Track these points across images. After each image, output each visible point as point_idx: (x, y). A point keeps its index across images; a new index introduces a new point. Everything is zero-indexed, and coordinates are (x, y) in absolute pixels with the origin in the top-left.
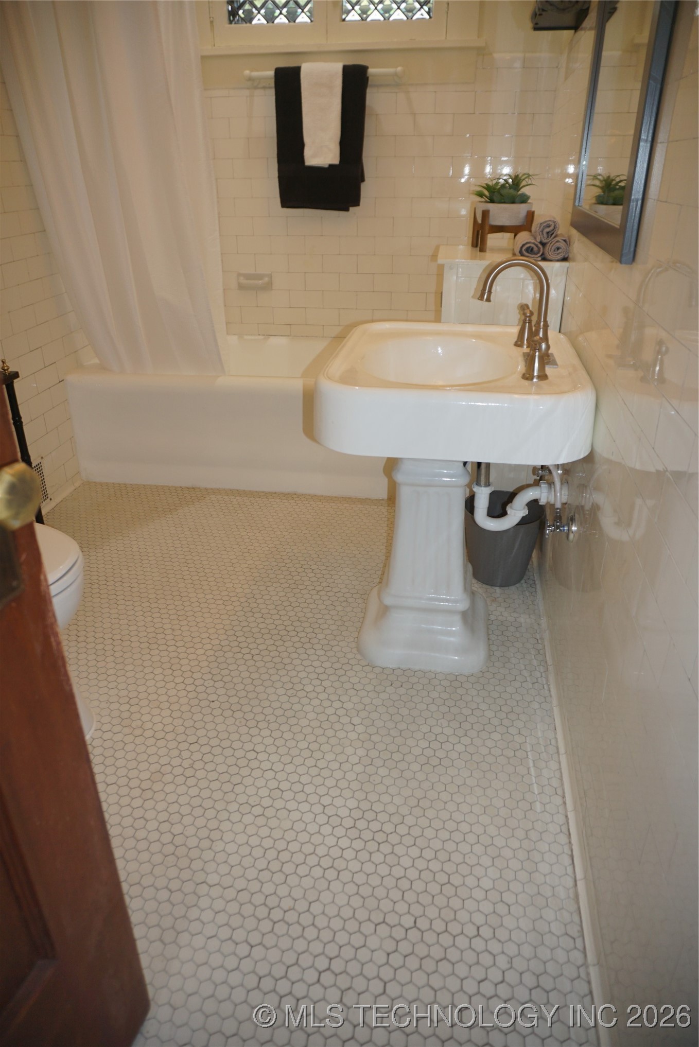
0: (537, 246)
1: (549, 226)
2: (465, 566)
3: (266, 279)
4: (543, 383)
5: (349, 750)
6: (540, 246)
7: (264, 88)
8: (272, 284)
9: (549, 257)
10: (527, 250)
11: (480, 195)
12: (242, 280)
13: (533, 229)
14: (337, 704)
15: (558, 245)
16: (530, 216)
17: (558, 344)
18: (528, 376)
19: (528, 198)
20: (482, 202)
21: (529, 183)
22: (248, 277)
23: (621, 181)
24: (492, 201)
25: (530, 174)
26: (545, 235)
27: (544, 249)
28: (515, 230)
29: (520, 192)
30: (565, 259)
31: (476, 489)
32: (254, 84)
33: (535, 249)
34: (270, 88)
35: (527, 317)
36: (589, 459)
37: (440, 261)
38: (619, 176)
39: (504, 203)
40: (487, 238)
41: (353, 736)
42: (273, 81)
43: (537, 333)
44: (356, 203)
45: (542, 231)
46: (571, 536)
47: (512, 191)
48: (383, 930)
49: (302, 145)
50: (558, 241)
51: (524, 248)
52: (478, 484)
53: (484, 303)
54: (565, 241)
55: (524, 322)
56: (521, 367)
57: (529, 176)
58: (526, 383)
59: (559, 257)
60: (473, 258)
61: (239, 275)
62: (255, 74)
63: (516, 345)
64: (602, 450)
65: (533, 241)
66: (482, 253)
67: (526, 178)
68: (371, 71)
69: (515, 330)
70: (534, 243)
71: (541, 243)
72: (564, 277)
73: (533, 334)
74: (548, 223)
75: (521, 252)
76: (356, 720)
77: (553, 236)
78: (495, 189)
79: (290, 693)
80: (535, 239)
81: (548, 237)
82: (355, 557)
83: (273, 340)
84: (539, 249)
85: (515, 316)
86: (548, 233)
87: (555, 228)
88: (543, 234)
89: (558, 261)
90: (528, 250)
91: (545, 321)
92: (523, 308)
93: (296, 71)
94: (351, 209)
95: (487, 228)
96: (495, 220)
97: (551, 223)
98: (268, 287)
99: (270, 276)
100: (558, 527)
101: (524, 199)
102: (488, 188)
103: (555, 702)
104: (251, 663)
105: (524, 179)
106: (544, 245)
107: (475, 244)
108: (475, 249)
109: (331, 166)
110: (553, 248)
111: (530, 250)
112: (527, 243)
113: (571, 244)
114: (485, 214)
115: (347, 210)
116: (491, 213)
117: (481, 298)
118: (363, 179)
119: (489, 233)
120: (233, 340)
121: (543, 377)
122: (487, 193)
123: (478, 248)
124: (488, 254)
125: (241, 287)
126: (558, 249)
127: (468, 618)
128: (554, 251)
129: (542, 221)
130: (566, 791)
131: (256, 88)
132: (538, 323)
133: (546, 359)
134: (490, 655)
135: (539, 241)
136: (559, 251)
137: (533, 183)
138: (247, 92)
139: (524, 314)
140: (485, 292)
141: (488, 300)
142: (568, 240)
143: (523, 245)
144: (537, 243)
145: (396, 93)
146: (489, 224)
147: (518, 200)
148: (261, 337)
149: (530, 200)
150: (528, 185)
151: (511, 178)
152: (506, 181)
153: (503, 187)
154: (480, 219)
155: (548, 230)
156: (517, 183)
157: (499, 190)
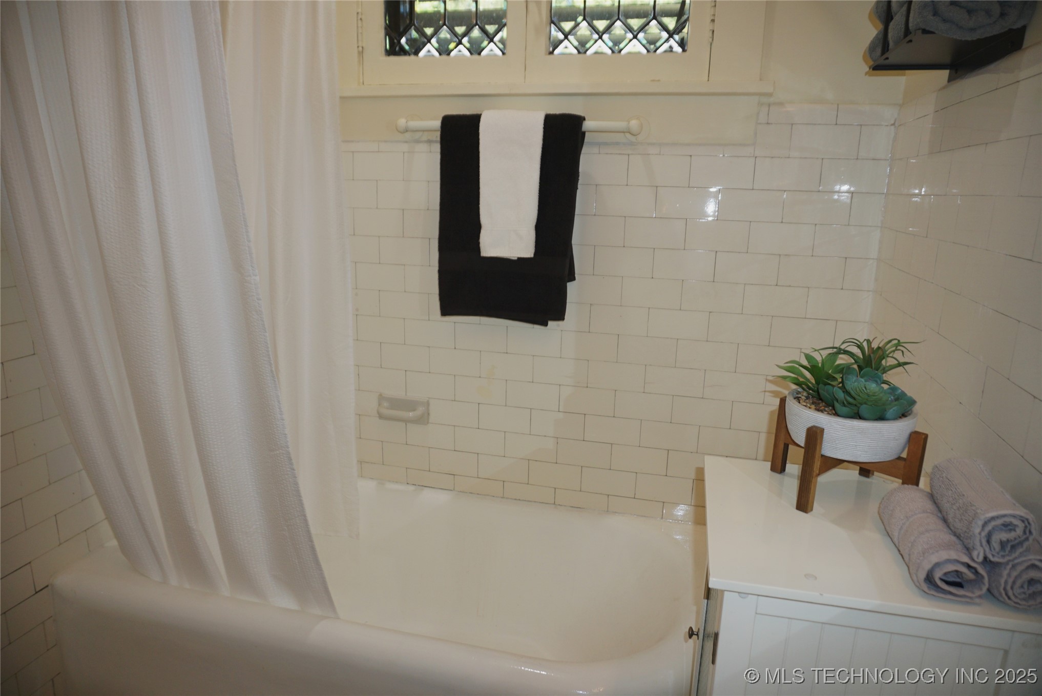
0: (973, 570)
1: (1008, 527)
3: (420, 410)
6: (981, 570)
7: (428, 142)
8: (429, 414)
9: (1006, 601)
10: (946, 578)
12: (386, 409)
15: (1031, 573)
16: (918, 442)
19: (913, 402)
20: (798, 398)
21: (902, 360)
22: (396, 403)
25: (902, 339)
26: (996, 546)
27: (992, 579)
29: (886, 385)
32: (413, 137)
33: (969, 576)
34: (436, 142)
39: (858, 416)
40: (816, 479)
42: (439, 134)
44: (559, 315)
45: (988, 536)
47: (870, 382)
49: (476, 227)
50: (1031, 566)
51: (938, 574)
61: (381, 398)
62: (414, 124)
65: (966, 559)
67: (890, 347)
68: (587, 125)
70: (964, 564)
71: (985, 562)
74: (1007, 519)
75: (929, 580)
78: (828, 373)
80: (968, 550)
81: (1004, 551)
83: (427, 494)
84: (979, 577)
86: (1003, 543)
87: (1025, 532)
88: (989, 542)
89: (1028, 610)
93: (473, 122)
94: (550, 323)
95: (817, 461)
97: (1014, 522)
98: (423, 420)
99: (428, 404)
101: (905, 410)
102: (813, 368)
105: (888, 352)
106: (991, 565)
107: (778, 466)
108: (777, 477)
109: (520, 260)
110: (1020, 580)
111: (955, 578)
112: (947, 562)
114: (814, 435)
115: (544, 324)
116: (827, 436)
118: (571, 278)
119: (822, 470)
120: (366, 487)
122: (811, 379)
125: (382, 417)
126: (1032, 582)
128: (1022, 586)
129: (990, 514)
131: (417, 142)
135: (980, 558)
136: (1033, 589)
138: (405, 147)
143: (938, 565)
144: (972, 563)
145: (628, 155)
146: (822, 456)
147: (890, 413)
148: (412, 488)
149: (916, 408)
150: (900, 365)
151: (860, 347)
152: (850, 355)
153: (846, 369)
154: (797, 436)
155: (1005, 536)
156: (872, 358)
157: (840, 380)
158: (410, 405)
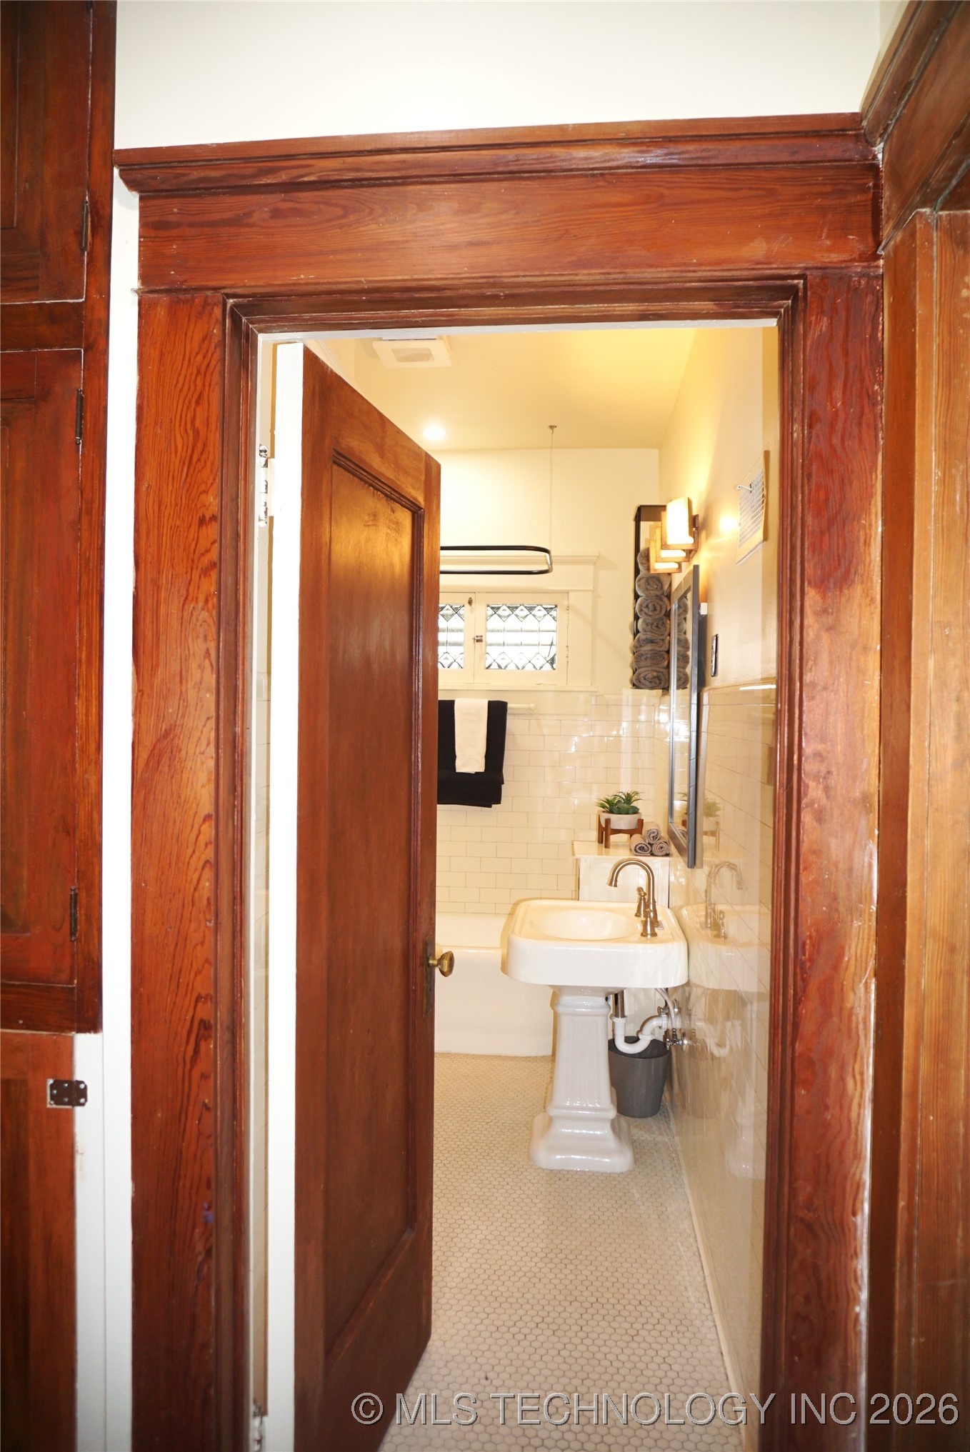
0: (646, 845)
1: (654, 831)
2: (611, 1092)
4: (654, 938)
5: (535, 1218)
6: (648, 846)
9: (655, 854)
10: (640, 848)
11: (603, 807)
13: (643, 832)
14: (519, 1192)
15: (661, 845)
16: (641, 822)
17: (664, 915)
18: (644, 934)
19: (638, 809)
20: (604, 812)
21: (638, 797)
24: (611, 812)
25: (639, 791)
26: (651, 839)
27: (651, 848)
28: (631, 832)
29: (631, 805)
30: (667, 855)
31: (616, 1020)
33: (646, 848)
35: (642, 896)
36: (688, 984)
37: (577, 856)
39: (621, 813)
40: (609, 838)
41: (535, 1209)
43: (649, 907)
45: (649, 834)
46: (685, 1047)
47: (626, 805)
48: (576, 1304)
49: (454, 759)
50: (661, 843)
51: (637, 848)
52: (617, 1016)
53: (613, 888)
54: (665, 842)
55: (641, 900)
56: (640, 928)
57: (637, 793)
58: (644, 938)
59: (663, 853)
60: (600, 854)
63: (636, 915)
64: (694, 980)
65: (644, 842)
66: (607, 849)
68: (510, 706)
69: (636, 905)
70: (644, 844)
71: (649, 844)
72: (664, 868)
73: (647, 906)
75: (635, 850)
76: (536, 1201)
77: (657, 838)
78: (613, 803)
79: (480, 1186)
80: (645, 840)
81: (654, 838)
84: (648, 848)
85: (636, 896)
87: (657, 832)
88: (650, 836)
89: (661, 856)
90: (640, 850)
91: (653, 899)
92: (640, 890)
94: (494, 806)
95: (609, 831)
96: (614, 826)
97: (655, 829)
100: (675, 1042)
101: (635, 811)
102: (608, 801)
103: (687, 1186)
104: (444, 1169)
105: (634, 796)
106: (651, 845)
107: (600, 841)
108: (600, 844)
109: (478, 773)
110: (658, 847)
111: (643, 848)
112: (639, 843)
114: (608, 821)
115: (490, 806)
116: (612, 821)
117: (611, 884)
118: (503, 783)
119: (611, 834)
121: (654, 934)
122: (608, 806)
123: (604, 844)
124: (612, 850)
126: (661, 848)
127: (615, 1127)
128: (658, 849)
129: (649, 828)
130: (694, 1222)
132: (649, 900)
133: (655, 923)
134: (636, 1161)
135: (648, 842)
136: (661, 850)
137: (641, 797)
139: (640, 894)
140: (613, 881)
141: (616, 886)
143: (637, 844)
144: (646, 843)
145: (529, 720)
146: (611, 829)
147: (631, 811)
149: (640, 811)
150: (637, 799)
151: (625, 795)
152: (620, 797)
153: (619, 801)
154: (603, 824)
155: (652, 835)
156: (629, 799)
157: (616, 804)
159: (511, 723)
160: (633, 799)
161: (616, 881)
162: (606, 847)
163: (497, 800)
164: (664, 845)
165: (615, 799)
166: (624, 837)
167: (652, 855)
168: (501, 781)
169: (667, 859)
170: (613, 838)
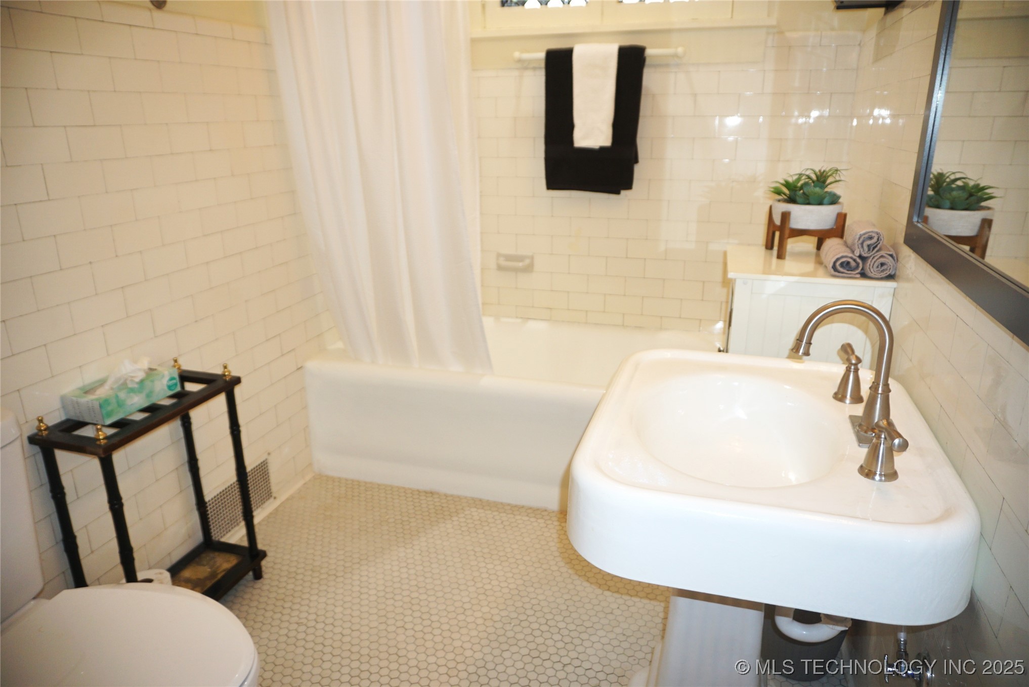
0: (855, 260)
1: (871, 238)
3: (527, 261)
4: (891, 486)
6: (859, 260)
7: (534, 69)
8: (533, 266)
9: (870, 275)
10: (842, 265)
11: (778, 192)
12: (503, 262)
13: (847, 237)
15: (882, 260)
16: (841, 218)
19: (839, 197)
20: (779, 201)
21: (838, 178)
22: (509, 258)
23: (957, 180)
24: (792, 200)
25: (839, 169)
26: (866, 248)
27: (863, 264)
28: (823, 234)
29: (826, 190)
30: (891, 277)
32: (524, 65)
33: (853, 264)
34: (540, 68)
35: (852, 364)
38: (954, 173)
39: (809, 204)
40: (786, 243)
42: (542, 62)
44: (628, 185)
45: (862, 244)
47: (817, 190)
49: (571, 127)
50: (882, 256)
51: (838, 264)
54: (891, 256)
55: (848, 371)
57: (837, 171)
59: (884, 275)
60: (767, 271)
61: (499, 255)
62: (525, 56)
65: (851, 255)
66: (780, 261)
67: (833, 173)
68: (649, 51)
70: (851, 258)
71: (860, 257)
72: (890, 299)
74: (870, 234)
75: (834, 267)
77: (876, 250)
78: (796, 187)
80: (853, 252)
81: (869, 250)
82: (611, 613)
83: (532, 324)
84: (858, 264)
86: (869, 246)
87: (878, 239)
88: (862, 247)
89: (881, 279)
91: (886, 385)
92: (846, 350)
93: (568, 53)
94: (623, 193)
95: (787, 232)
96: (797, 224)
97: (873, 235)
98: (529, 269)
99: (532, 258)
101: (834, 200)
102: (787, 185)
105: (830, 175)
106: (864, 259)
107: (769, 246)
108: (769, 251)
109: (602, 149)
110: (876, 265)
111: (846, 265)
112: (842, 257)
113: (900, 259)
114: (785, 216)
115: (618, 193)
116: (792, 216)
118: (636, 160)
119: (790, 237)
120: (489, 322)
122: (787, 191)
124: (787, 260)
125: (500, 268)
126: (882, 264)
128: (878, 267)
129: (862, 232)
131: (526, 68)
135: (858, 254)
136: (883, 268)
137: (842, 178)
138: (516, 73)
139: (849, 360)
140: (802, 343)
142: (894, 255)
143: (838, 259)
144: (855, 257)
145: (676, 72)
146: (790, 228)
147: (826, 200)
148: (519, 320)
149: (841, 200)
150: (836, 181)
151: (815, 174)
152: (809, 177)
153: (806, 184)
154: (777, 221)
155: (869, 242)
156: (821, 179)
157: (801, 188)
158: (520, 258)
159: (650, 79)
160: (828, 181)
161: (809, 343)
162: (780, 256)
163: (627, 183)
164: (889, 261)
165: (799, 180)
166: (808, 243)
167: (864, 275)
168: (634, 159)
169: (891, 284)
170: (792, 245)
